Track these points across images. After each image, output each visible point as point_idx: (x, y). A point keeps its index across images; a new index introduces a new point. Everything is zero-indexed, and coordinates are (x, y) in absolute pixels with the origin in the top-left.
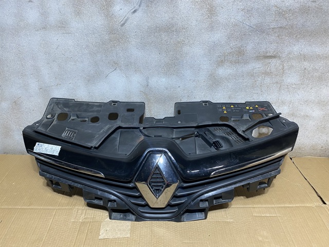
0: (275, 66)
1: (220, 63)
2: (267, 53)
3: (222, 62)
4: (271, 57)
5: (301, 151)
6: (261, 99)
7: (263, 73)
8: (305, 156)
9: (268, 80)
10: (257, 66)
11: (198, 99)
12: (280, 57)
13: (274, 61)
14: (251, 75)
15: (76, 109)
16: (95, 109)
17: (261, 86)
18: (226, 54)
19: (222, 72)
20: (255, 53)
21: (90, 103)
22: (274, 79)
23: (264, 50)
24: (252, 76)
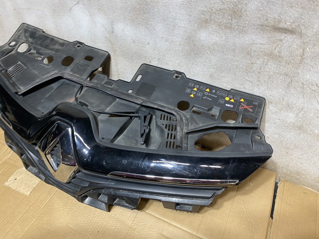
0: (290, 46)
1: (204, 22)
2: (280, 21)
3: (206, 21)
4: (286, 31)
5: (299, 177)
6: (256, 92)
7: (267, 55)
8: (304, 185)
9: (272, 67)
10: (259, 40)
11: (170, 67)
12: (301, 35)
13: (289, 38)
14: (248, 52)
15: (39, 42)
16: (57, 47)
17: (259, 72)
18: (214, 10)
19: (205, 36)
20: (259, 18)
21: (55, 39)
22: (282, 68)
23: (276, 16)
24: (248, 54)
